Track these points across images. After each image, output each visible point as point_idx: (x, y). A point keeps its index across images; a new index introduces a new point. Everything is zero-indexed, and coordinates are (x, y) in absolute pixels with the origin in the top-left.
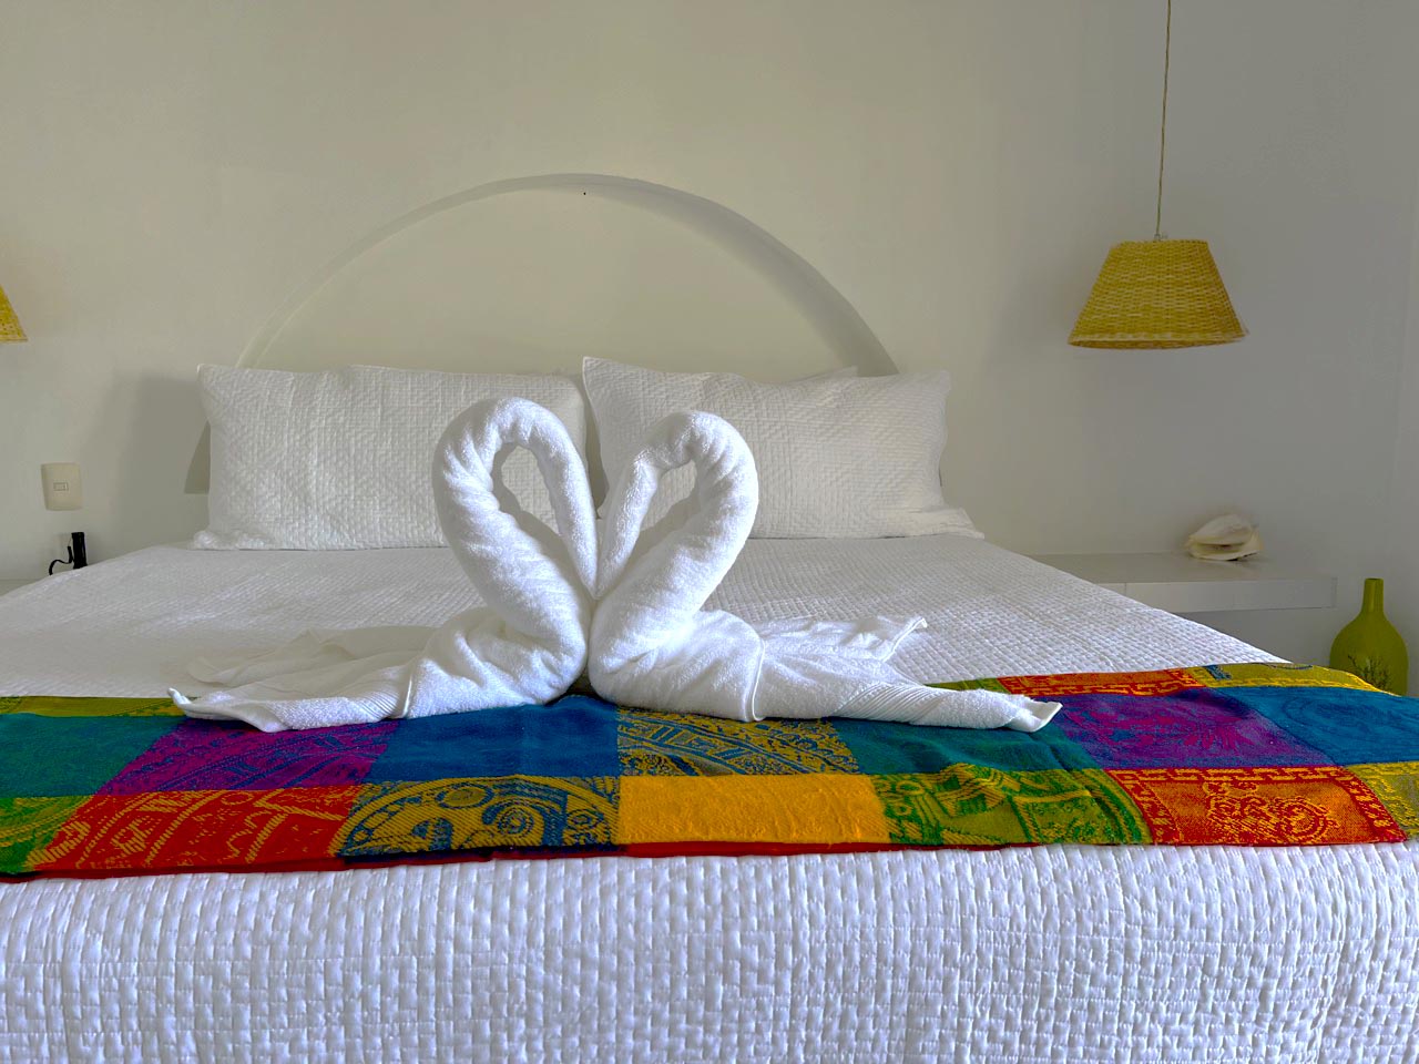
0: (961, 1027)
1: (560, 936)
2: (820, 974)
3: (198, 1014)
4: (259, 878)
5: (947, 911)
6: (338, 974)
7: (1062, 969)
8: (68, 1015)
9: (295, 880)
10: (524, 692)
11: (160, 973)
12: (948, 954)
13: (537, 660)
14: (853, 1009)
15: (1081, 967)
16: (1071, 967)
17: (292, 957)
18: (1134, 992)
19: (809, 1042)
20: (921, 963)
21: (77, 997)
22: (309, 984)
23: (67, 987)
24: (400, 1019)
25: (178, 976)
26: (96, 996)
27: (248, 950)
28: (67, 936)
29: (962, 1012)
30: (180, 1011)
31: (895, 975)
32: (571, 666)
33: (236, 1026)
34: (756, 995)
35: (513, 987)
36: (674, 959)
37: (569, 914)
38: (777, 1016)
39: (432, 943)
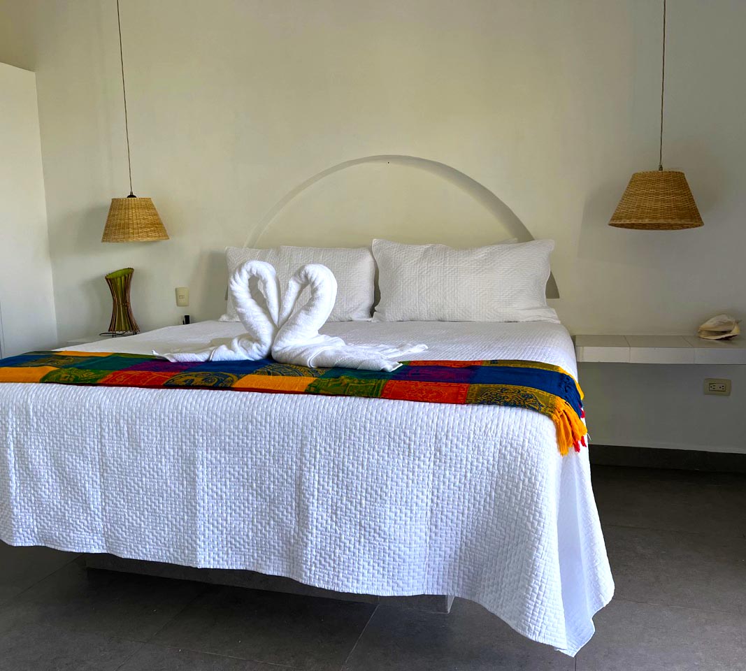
0: (316, 446)
1: (211, 408)
2: (277, 425)
3: (128, 420)
4: (145, 389)
5: (314, 410)
6: (158, 413)
7: (345, 431)
8: (101, 418)
9: (153, 390)
10: (250, 357)
11: (120, 409)
12: (312, 423)
13: (255, 346)
14: (286, 437)
15: (351, 431)
16: (348, 430)
17: (148, 408)
18: (367, 441)
19: (274, 446)
20: (304, 425)
21: (102, 413)
22: (152, 415)
23: (100, 411)
24: (172, 427)
25: (124, 410)
26: (106, 413)
27: (139, 405)
28: (102, 398)
29: (316, 442)
30: (124, 419)
31: (297, 428)
32: (265, 349)
33: (135, 425)
34: (259, 429)
35: (199, 421)
36: (239, 417)
37: (214, 403)
38: (265, 437)
39: (180, 408)
